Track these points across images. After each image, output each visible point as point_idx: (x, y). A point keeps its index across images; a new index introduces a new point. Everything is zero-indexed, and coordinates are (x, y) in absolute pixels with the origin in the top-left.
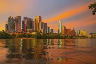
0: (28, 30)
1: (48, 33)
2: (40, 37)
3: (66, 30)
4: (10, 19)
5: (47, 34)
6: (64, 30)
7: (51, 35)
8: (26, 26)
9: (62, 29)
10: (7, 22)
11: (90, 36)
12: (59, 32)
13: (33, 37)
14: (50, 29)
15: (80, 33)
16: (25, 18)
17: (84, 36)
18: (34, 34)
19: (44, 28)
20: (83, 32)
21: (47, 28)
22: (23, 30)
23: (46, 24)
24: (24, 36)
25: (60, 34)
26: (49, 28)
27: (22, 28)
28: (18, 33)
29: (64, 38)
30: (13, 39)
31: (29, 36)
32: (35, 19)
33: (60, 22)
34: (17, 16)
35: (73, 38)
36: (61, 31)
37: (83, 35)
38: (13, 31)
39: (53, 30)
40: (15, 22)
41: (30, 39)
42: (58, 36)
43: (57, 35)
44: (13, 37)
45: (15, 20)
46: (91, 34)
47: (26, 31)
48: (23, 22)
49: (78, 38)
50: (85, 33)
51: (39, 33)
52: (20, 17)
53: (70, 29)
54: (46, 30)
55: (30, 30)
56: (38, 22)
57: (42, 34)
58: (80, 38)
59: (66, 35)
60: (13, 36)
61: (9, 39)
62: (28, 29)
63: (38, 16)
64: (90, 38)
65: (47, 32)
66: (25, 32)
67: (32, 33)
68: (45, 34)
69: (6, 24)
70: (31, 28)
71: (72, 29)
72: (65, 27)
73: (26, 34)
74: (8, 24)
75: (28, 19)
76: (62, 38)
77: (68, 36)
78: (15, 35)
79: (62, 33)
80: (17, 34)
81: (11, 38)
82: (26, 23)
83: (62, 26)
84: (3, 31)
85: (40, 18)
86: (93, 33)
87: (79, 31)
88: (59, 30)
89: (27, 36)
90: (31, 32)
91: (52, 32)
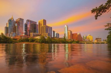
0: (32, 34)
1: (54, 38)
2: (45, 41)
3: (72, 35)
4: (10, 21)
5: (52, 39)
6: (70, 34)
7: (57, 39)
8: (29, 29)
9: (68, 33)
10: (7, 24)
11: (96, 41)
12: (65, 37)
13: (37, 42)
14: (56, 33)
15: (86, 38)
16: (28, 21)
17: (91, 41)
18: (37, 39)
19: (49, 32)
20: (89, 37)
21: (52, 32)
22: (26, 34)
23: (51, 28)
24: (27, 40)
25: (66, 38)
26: (54, 32)
27: (24, 32)
28: (20, 37)
29: (71, 43)
30: (14, 43)
31: (33, 41)
32: (39, 22)
33: (66, 26)
34: (18, 19)
35: (79, 43)
36: (67, 35)
37: (89, 40)
38: (15, 34)
39: (59, 34)
40: (16, 25)
41: (34, 43)
42: (64, 41)
43: (63, 39)
44: (14, 42)
45: (16, 22)
46: (97, 39)
47: (29, 35)
48: (26, 25)
49: (84, 43)
50: (91, 38)
51: (44, 37)
52: (22, 20)
53: (77, 34)
54: (52, 34)
55: (33, 34)
56: (43, 25)
57: (46, 38)
58: (87, 43)
59: (72, 40)
60: (14, 40)
61: (9, 43)
62: (31, 32)
63: (43, 20)
64: (96, 43)
65: (52, 37)
66: (27, 35)
67: (36, 37)
68: (50, 38)
69: (6, 26)
70: (35, 32)
71: (78, 34)
72: (71, 32)
73: (29, 38)
74: (8, 26)
75: (31, 22)
76: (68, 43)
77: (75, 41)
78: (16, 39)
79: (68, 38)
80: (18, 37)
81: (11, 43)
82: (29, 26)
83: (68, 30)
84: (2, 34)
85: (45, 21)
86: (99, 38)
87: (85, 36)
88: (65, 34)
89: (30, 41)
90: (34, 36)
91: (58, 37)
